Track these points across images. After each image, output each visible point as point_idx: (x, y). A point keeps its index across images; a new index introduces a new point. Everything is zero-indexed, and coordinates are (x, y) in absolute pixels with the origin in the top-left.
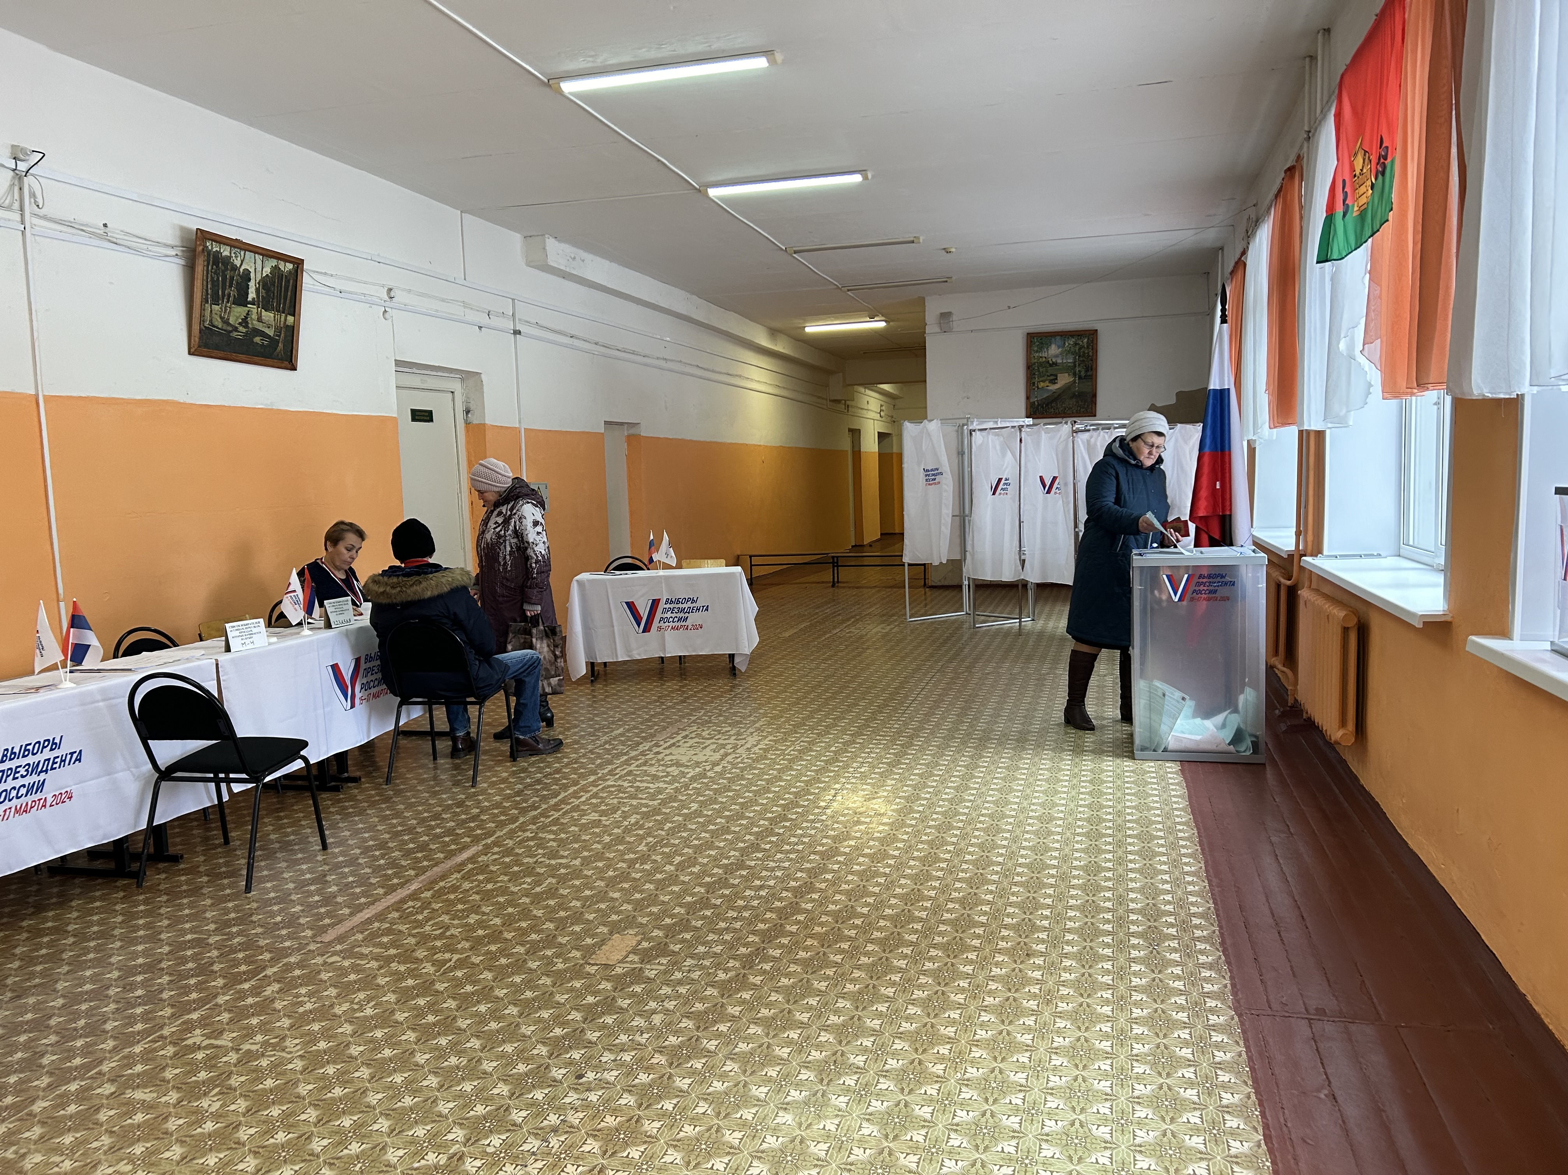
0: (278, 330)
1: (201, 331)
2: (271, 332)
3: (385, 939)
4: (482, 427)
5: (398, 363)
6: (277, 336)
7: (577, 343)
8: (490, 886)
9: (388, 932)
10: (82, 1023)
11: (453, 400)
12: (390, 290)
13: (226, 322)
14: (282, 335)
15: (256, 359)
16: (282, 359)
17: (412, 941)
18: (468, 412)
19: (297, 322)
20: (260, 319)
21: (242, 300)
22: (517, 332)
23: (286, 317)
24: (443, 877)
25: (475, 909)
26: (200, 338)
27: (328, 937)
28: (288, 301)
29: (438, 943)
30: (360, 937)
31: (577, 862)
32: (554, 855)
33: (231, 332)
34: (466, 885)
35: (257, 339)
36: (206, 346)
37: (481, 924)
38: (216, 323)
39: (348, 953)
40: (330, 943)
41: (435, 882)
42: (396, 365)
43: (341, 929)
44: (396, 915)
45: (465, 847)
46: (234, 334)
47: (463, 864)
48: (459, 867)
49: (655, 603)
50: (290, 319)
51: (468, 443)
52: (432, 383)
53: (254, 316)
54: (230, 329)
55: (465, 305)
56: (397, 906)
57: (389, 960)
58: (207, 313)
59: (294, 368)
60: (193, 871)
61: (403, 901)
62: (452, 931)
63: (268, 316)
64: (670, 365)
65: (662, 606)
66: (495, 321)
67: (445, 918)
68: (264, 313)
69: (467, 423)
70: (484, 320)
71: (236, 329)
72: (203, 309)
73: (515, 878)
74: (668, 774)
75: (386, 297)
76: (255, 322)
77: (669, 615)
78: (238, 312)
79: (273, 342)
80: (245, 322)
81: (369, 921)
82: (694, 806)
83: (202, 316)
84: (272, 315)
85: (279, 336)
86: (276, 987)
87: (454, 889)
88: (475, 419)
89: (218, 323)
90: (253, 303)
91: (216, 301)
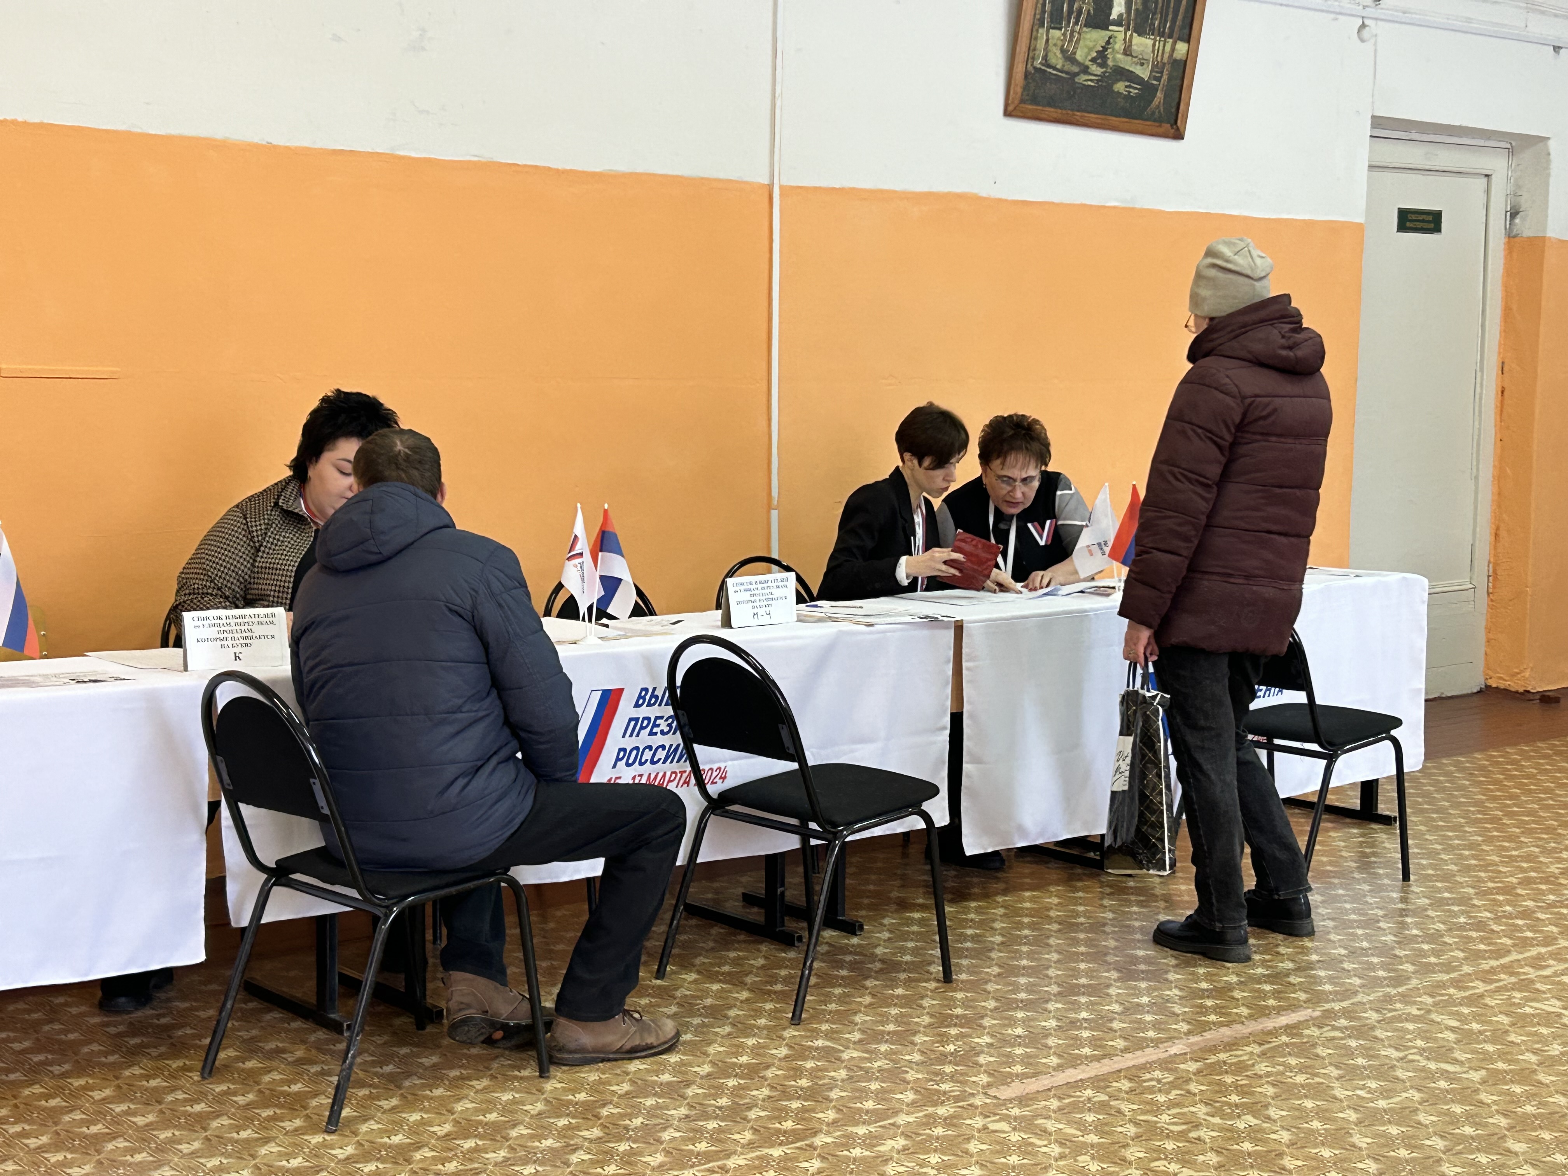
0: (1158, 68)
1: (1027, 75)
2: (1144, 73)
4: (1538, 244)
5: (1378, 122)
6: (1156, 79)
11: (1488, 191)
13: (1070, 58)
14: (1165, 77)
15: (1114, 120)
16: (1159, 121)
18: (1514, 214)
19: (1193, 53)
20: (1127, 51)
21: (1100, 18)
23: (1174, 43)
26: (1025, 88)
27: (1005, 1093)
28: (1180, 17)
30: (1054, 1104)
33: (1077, 74)
35: (1120, 87)
36: (1034, 100)
38: (1053, 61)
39: (1026, 1124)
40: (1005, 1103)
41: (1213, 1049)
42: (1373, 126)
44: (1125, 1085)
45: (1293, 1007)
46: (1082, 79)
47: (1274, 1033)
48: (1264, 1037)
50: (1182, 48)
51: (1508, 272)
52: (1445, 158)
53: (1119, 46)
54: (1075, 69)
56: (1133, 1074)
58: (1041, 44)
59: (1178, 135)
61: (1146, 1067)
62: (1204, 1133)
63: (1143, 44)
67: (1201, 1110)
68: (1137, 40)
69: (1511, 236)
71: (1085, 70)
72: (1033, 37)
76: (1119, 56)
78: (1094, 38)
79: (1148, 89)
80: (1101, 57)
81: (1079, 1085)
83: (1031, 49)
84: (1150, 42)
85: (1158, 79)
86: (901, 1142)
87: (1240, 1068)
88: (1526, 227)
89: (1057, 59)
90: (1118, 23)
91: (1056, 24)
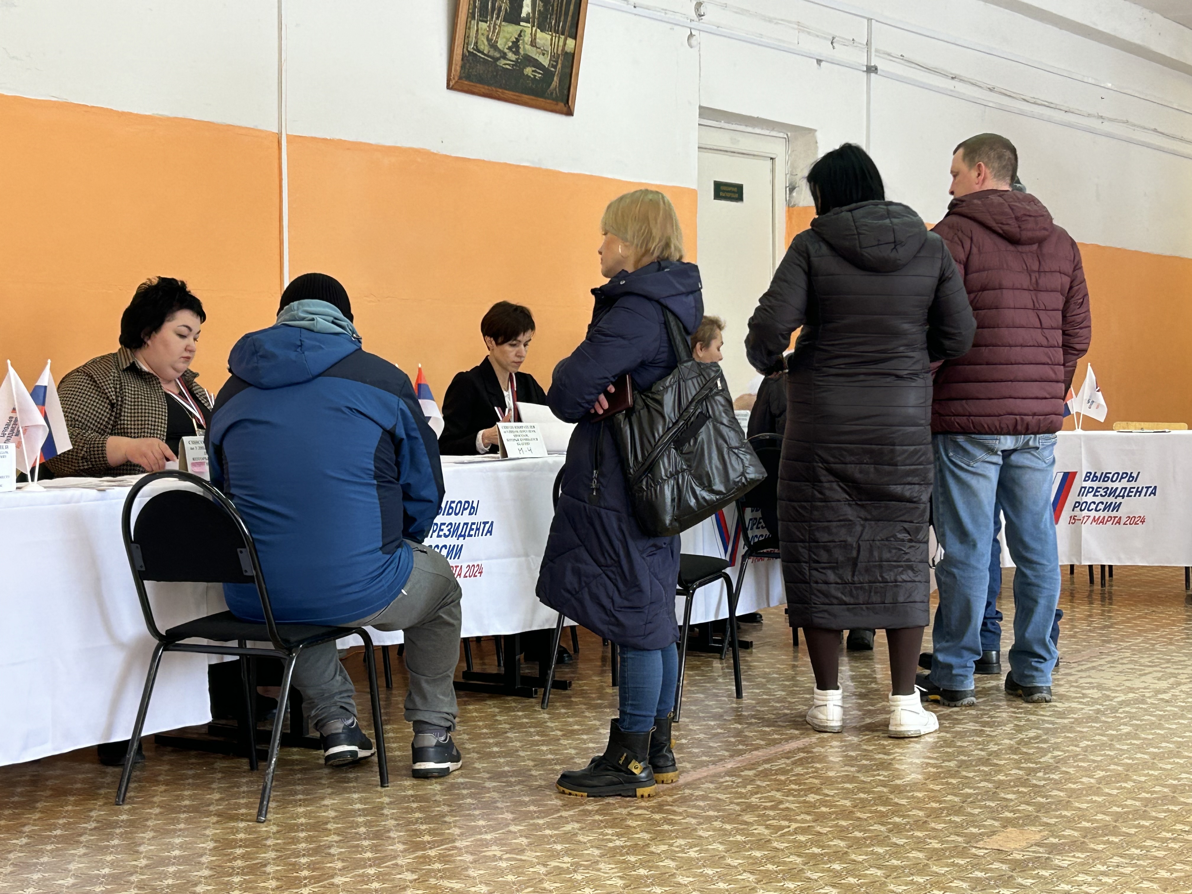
0: (554, 58)
1: (463, 56)
2: (545, 61)
5: (703, 111)
6: (553, 66)
7: (961, 87)
11: (773, 171)
12: (699, 5)
13: (493, 46)
14: (559, 66)
15: (525, 97)
16: (556, 100)
17: (737, 808)
18: (792, 188)
19: (579, 47)
20: (533, 43)
21: (513, 17)
22: (871, 70)
23: (565, 40)
24: (767, 761)
25: (815, 790)
26: (463, 67)
28: (569, 18)
29: (770, 813)
33: (498, 59)
34: (799, 770)
35: (528, 71)
36: (468, 77)
37: (824, 803)
38: (481, 47)
41: (757, 763)
42: (701, 114)
46: (502, 63)
47: (793, 752)
49: (1068, 478)
50: (570, 42)
52: (746, 144)
54: (497, 55)
55: (801, 28)
57: (710, 819)
58: (473, 33)
59: (569, 113)
61: (718, 776)
62: (788, 805)
63: (544, 38)
64: (1107, 127)
65: (1078, 483)
66: (841, 53)
67: (777, 794)
68: (540, 34)
69: (791, 205)
70: (823, 49)
72: (468, 28)
73: (865, 770)
75: (693, 15)
76: (528, 47)
77: (1089, 498)
79: (548, 74)
83: (467, 37)
84: (549, 37)
85: (555, 67)
86: (576, 825)
89: (484, 46)
90: (527, 21)
91: (483, 17)
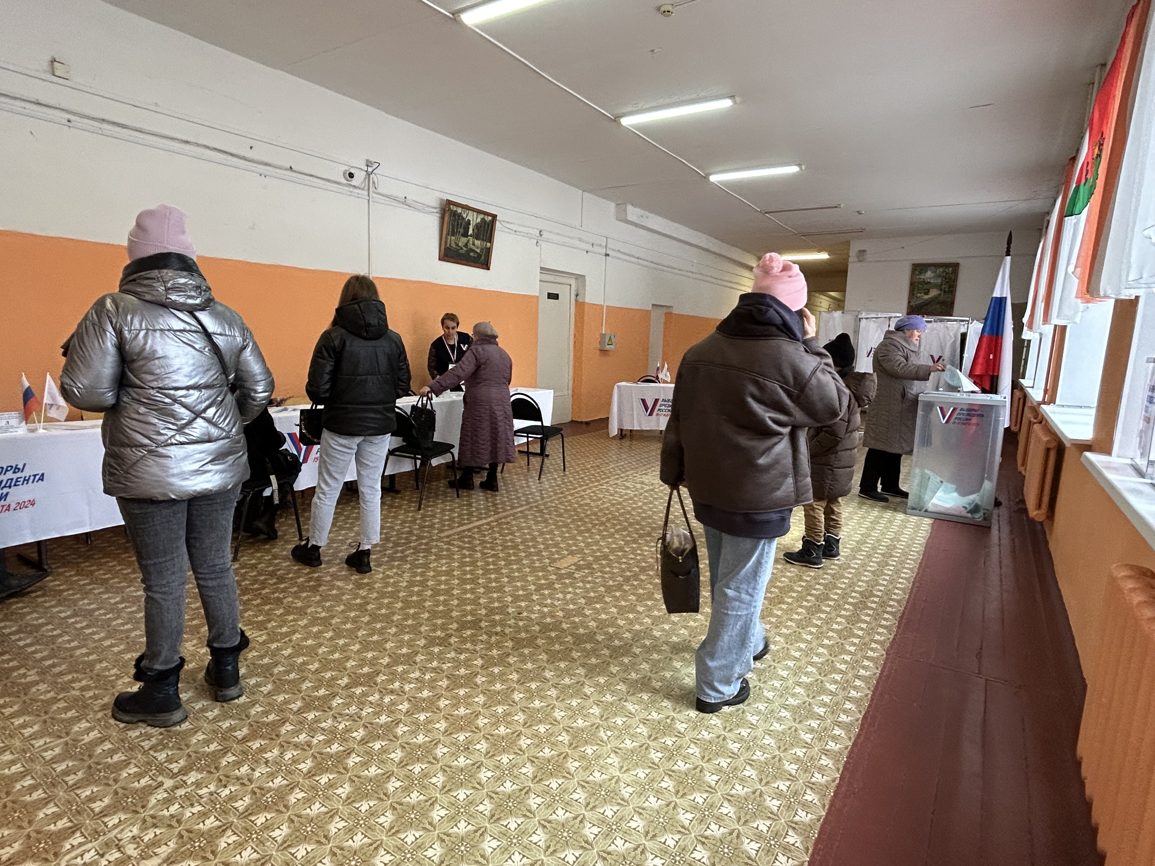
0: (482, 250)
1: (445, 249)
2: (478, 251)
3: (466, 540)
4: (583, 303)
5: (542, 268)
7: (640, 261)
8: (524, 525)
9: (470, 536)
10: (331, 551)
11: (570, 289)
12: (541, 231)
13: (457, 245)
14: (484, 252)
15: (470, 263)
16: (483, 264)
17: (478, 542)
18: (577, 295)
19: (492, 246)
20: (474, 244)
21: (465, 235)
22: (607, 255)
23: (487, 243)
24: (505, 517)
25: (512, 533)
26: (445, 252)
27: (442, 535)
28: (488, 236)
29: (488, 545)
30: (457, 537)
31: (569, 521)
32: (560, 515)
33: (459, 250)
34: (514, 522)
35: (472, 254)
36: (447, 256)
37: (511, 541)
39: (448, 543)
40: (442, 538)
41: (501, 519)
42: (541, 270)
43: (450, 532)
44: (476, 530)
45: (522, 506)
46: (461, 251)
47: (517, 513)
48: (513, 515)
49: (657, 401)
50: (489, 245)
51: (576, 311)
52: (559, 279)
53: (471, 242)
54: (459, 248)
55: (580, 240)
56: (478, 527)
57: (464, 548)
58: (449, 240)
59: (488, 269)
60: (402, 498)
61: (483, 525)
62: (498, 541)
63: (478, 242)
64: (694, 275)
65: (660, 402)
66: (596, 249)
67: (497, 535)
68: (476, 241)
69: (576, 301)
70: (590, 248)
71: (462, 249)
72: (446, 238)
73: (537, 523)
74: (635, 487)
75: (538, 235)
76: (471, 245)
77: (663, 408)
78: (464, 240)
79: (479, 255)
80: (466, 245)
81: (464, 531)
82: (640, 504)
83: (446, 242)
84: (480, 242)
85: (482, 253)
86: (412, 551)
87: (508, 523)
88: (580, 299)
89: (453, 245)
90: (471, 236)
91: (453, 234)
